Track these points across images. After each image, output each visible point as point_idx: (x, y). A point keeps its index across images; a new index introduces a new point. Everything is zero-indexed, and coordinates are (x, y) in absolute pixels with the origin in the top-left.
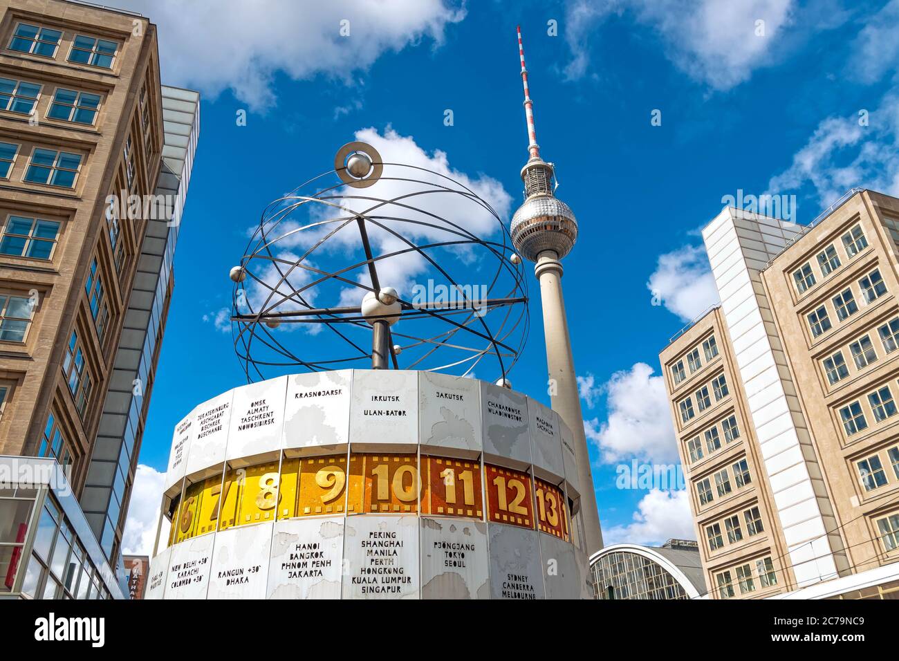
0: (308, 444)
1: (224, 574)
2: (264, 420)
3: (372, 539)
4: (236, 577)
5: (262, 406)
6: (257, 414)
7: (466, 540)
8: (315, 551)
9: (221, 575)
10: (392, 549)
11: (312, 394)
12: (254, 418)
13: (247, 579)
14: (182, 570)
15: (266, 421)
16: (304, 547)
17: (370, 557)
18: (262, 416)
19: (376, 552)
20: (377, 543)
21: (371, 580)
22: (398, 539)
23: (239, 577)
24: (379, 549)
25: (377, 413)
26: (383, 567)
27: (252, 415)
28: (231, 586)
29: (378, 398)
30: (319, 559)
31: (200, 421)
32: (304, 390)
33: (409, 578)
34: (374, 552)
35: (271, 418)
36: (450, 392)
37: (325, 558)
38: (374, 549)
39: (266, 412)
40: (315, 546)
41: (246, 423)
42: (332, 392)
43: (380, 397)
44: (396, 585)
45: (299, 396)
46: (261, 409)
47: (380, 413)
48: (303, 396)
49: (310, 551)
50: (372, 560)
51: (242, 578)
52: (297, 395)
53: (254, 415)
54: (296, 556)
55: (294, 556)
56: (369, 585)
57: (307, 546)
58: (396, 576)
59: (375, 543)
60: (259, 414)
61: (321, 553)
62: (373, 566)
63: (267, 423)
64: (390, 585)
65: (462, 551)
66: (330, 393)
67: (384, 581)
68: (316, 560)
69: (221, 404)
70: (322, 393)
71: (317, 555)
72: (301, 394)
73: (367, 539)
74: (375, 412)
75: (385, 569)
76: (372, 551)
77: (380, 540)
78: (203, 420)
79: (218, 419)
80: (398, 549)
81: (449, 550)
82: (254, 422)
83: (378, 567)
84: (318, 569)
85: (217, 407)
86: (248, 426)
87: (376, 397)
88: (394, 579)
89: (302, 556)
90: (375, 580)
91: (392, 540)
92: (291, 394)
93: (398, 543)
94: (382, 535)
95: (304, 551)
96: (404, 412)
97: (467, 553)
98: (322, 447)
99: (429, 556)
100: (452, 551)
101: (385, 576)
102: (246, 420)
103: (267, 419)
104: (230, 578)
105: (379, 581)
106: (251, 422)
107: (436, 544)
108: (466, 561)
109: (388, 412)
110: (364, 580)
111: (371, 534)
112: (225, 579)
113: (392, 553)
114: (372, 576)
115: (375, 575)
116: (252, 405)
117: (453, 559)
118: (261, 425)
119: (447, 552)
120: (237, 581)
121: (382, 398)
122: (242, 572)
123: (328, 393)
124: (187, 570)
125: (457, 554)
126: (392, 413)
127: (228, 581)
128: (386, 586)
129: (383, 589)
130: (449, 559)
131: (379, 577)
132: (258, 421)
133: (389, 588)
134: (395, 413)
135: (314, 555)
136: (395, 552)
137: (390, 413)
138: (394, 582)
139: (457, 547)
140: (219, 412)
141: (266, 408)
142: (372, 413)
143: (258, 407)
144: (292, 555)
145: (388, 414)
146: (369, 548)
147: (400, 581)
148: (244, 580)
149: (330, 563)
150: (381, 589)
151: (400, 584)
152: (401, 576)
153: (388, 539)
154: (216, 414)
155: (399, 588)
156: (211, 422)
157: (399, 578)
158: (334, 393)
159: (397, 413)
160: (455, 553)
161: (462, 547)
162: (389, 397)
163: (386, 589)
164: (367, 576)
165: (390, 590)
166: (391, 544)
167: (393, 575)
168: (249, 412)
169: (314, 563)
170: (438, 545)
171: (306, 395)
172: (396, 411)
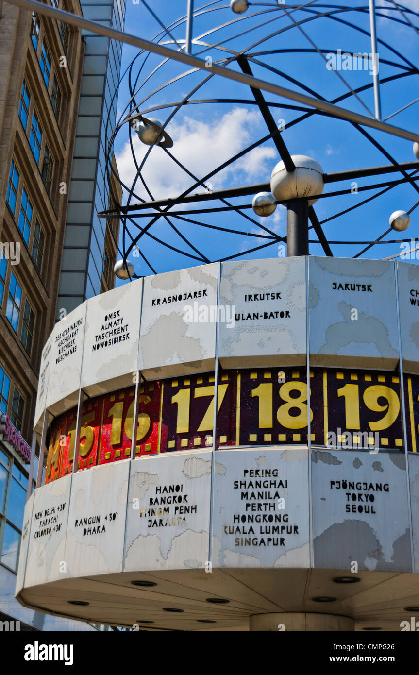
0: (168, 362)
1: (81, 522)
2: (118, 335)
3: (248, 479)
4: (92, 526)
5: (116, 319)
6: (111, 329)
7: (375, 478)
8: (178, 494)
9: (78, 523)
10: (273, 491)
11: (172, 299)
12: (108, 335)
13: (104, 529)
14: (43, 518)
15: (121, 337)
16: (165, 489)
17: (245, 501)
18: (116, 331)
19: (253, 495)
20: (254, 484)
21: (247, 530)
22: (281, 477)
23: (96, 525)
24: (256, 491)
25: (252, 316)
26: (262, 513)
27: (105, 331)
28: (88, 536)
29: (253, 298)
30: (183, 504)
31: (58, 342)
32: (162, 294)
33: (296, 528)
34: (249, 495)
35: (125, 333)
36: (351, 281)
37: (190, 503)
38: (250, 491)
39: (120, 326)
40: (178, 488)
41: (100, 342)
42: (195, 293)
43: (256, 296)
44: (280, 536)
45: (156, 302)
46: (115, 323)
47: (256, 316)
48: (161, 302)
49: (172, 494)
50: (248, 505)
51: (99, 527)
52: (153, 301)
53: (108, 330)
54: (157, 501)
55: (154, 501)
56: (245, 536)
57: (168, 489)
58: (280, 524)
59: (251, 484)
60: (113, 328)
61: (185, 496)
62: (250, 512)
63: (122, 339)
64: (271, 536)
65: (371, 492)
66: (193, 295)
67: (263, 530)
68: (179, 505)
69: (75, 321)
70: (183, 297)
71: (180, 499)
72: (159, 300)
73: (240, 478)
74: (249, 316)
75: (264, 516)
76: (247, 493)
77: (258, 479)
78: (60, 341)
79: (73, 339)
80: (280, 490)
81: (352, 492)
82: (107, 339)
83: (255, 513)
84: (182, 516)
85: (72, 324)
86: (102, 345)
87: (250, 296)
88: (276, 529)
89: (163, 501)
90: (251, 529)
91: (273, 479)
92: (148, 301)
93: (281, 483)
94: (260, 473)
95: (166, 495)
96: (287, 313)
97: (378, 495)
98: (185, 364)
99: (323, 499)
100: (356, 492)
101: (264, 524)
102: (100, 337)
103: (122, 334)
104: (87, 527)
105: (257, 530)
106: (106, 339)
107: (332, 483)
108: (377, 505)
109: (266, 314)
110: (238, 529)
111: (246, 472)
112: (81, 529)
113: (273, 495)
114: (247, 525)
115: (251, 524)
116: (106, 319)
117: (357, 503)
118: (115, 342)
119: (348, 494)
120: (94, 530)
121: (258, 297)
122: (98, 520)
123: (190, 295)
124: (48, 517)
125: (363, 497)
126: (272, 315)
127: (85, 531)
128: (265, 537)
129: (262, 541)
130: (351, 502)
131: (256, 526)
132: (112, 337)
133: (269, 540)
134: (275, 315)
135: (177, 499)
136: (277, 495)
137: (268, 315)
138: (276, 533)
139: (363, 487)
140: (74, 330)
141: (120, 321)
142: (245, 316)
143: (112, 320)
144: (151, 499)
145: (266, 317)
146: (243, 490)
147: (285, 531)
148: (101, 529)
149: (195, 509)
150: (259, 541)
151: (285, 535)
152: (285, 525)
153: (268, 478)
154: (71, 333)
155: (282, 540)
156: (66, 343)
157: (283, 528)
158: (197, 295)
159: (279, 315)
160: (360, 495)
161: (371, 486)
162: (268, 295)
163: (266, 541)
164: (241, 524)
165: (271, 543)
166: (271, 484)
167: (274, 524)
168: (103, 328)
169: (177, 509)
170: (337, 485)
171: (165, 300)
172: (277, 313)
